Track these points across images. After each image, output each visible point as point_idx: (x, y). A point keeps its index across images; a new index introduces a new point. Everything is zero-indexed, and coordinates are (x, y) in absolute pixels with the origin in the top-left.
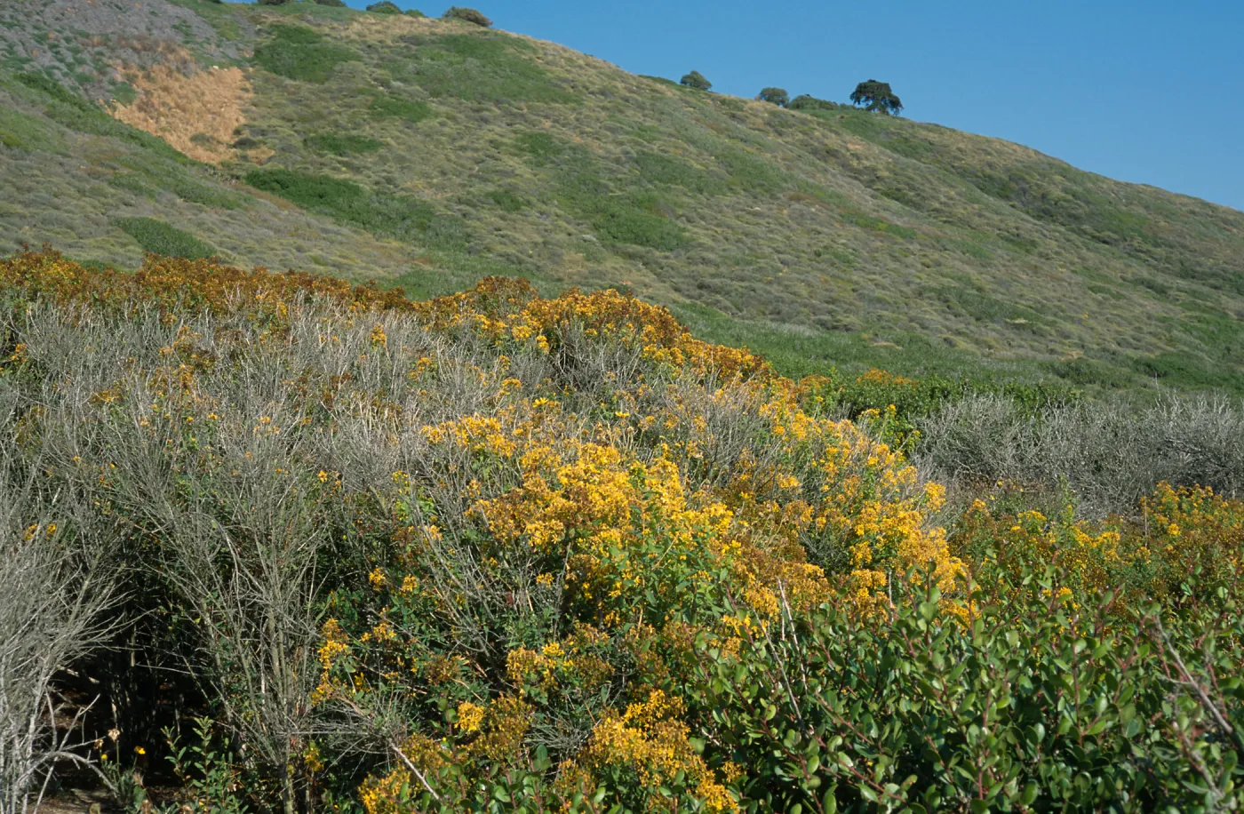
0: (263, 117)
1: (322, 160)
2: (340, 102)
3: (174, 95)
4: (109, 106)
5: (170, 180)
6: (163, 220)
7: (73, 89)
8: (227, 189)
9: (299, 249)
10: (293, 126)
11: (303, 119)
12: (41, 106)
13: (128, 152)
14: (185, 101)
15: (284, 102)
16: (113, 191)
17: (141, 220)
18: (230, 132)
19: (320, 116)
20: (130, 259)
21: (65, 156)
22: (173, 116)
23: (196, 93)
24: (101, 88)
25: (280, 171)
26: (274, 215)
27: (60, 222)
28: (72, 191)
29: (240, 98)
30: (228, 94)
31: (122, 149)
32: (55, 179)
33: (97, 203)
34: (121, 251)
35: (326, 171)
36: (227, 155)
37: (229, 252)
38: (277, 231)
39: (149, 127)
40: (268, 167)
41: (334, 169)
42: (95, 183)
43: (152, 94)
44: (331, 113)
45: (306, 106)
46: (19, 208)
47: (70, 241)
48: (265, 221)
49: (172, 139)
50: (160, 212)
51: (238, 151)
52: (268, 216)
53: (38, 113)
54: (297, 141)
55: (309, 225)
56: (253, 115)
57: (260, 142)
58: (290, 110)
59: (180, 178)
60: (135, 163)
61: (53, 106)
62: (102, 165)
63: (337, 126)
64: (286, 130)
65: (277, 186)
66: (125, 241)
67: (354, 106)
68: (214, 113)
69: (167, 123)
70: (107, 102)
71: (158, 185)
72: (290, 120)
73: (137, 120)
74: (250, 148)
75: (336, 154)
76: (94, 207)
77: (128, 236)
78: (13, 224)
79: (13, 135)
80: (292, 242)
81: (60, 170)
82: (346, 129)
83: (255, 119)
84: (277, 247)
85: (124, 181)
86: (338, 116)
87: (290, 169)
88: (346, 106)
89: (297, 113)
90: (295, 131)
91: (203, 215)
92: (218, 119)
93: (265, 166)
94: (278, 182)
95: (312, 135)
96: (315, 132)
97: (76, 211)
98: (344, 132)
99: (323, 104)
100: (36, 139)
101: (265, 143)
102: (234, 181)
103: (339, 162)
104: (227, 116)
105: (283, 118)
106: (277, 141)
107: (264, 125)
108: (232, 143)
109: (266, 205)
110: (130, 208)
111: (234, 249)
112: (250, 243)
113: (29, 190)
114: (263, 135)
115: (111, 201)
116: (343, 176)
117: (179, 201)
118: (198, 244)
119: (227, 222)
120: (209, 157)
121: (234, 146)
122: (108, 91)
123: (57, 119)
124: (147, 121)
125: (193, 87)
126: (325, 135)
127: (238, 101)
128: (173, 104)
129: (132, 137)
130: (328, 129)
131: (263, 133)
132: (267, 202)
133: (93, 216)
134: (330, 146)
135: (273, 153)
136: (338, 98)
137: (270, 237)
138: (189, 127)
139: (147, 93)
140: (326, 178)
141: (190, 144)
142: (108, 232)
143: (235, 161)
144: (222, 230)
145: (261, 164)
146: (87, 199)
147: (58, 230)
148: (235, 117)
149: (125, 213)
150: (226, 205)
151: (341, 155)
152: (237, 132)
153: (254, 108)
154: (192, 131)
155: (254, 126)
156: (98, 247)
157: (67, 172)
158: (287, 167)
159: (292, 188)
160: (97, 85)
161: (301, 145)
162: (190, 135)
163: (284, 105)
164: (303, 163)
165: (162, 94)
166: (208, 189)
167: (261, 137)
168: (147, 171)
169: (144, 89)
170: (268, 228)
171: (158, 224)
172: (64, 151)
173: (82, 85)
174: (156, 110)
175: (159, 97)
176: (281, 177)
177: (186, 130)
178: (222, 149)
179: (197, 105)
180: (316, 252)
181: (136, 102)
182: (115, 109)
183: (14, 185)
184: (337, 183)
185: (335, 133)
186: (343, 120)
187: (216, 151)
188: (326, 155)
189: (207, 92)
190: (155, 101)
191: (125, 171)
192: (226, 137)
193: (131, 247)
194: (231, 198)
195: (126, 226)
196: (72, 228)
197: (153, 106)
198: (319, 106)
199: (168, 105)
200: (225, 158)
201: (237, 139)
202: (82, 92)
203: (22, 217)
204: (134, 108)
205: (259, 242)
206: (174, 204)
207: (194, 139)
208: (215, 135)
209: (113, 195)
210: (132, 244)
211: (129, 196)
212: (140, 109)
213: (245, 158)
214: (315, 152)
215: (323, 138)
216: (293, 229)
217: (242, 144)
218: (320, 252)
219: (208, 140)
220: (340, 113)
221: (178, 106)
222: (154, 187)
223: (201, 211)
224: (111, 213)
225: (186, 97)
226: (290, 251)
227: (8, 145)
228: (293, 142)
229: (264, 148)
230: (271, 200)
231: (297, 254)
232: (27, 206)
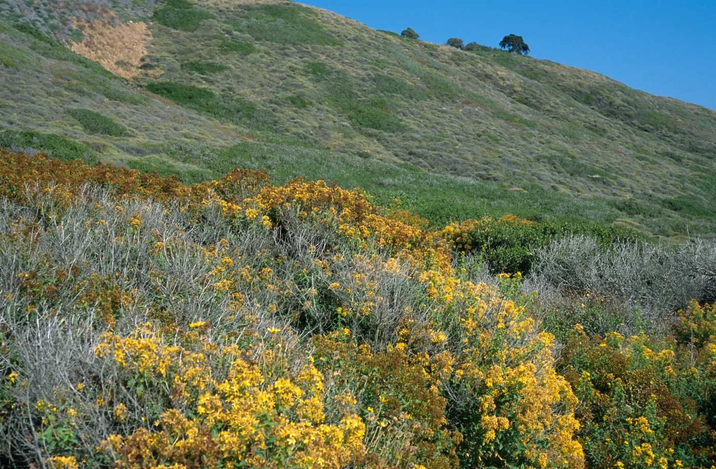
0: (158, 51)
1: (192, 77)
2: (203, 43)
3: (106, 38)
4: (68, 44)
5: (101, 87)
6: (96, 110)
7: (48, 33)
8: (135, 93)
9: (175, 129)
10: (175, 56)
11: (181, 53)
12: (28, 43)
13: (77, 70)
14: (112, 41)
15: (170, 42)
16: (67, 93)
17: (83, 111)
18: (138, 59)
19: (191, 51)
20: (75, 133)
21: (40, 72)
22: (105, 49)
23: (119, 36)
24: (64, 33)
25: (167, 83)
26: (162, 108)
27: (35, 111)
28: (43, 93)
29: (144, 40)
30: (138, 37)
31: (74, 69)
32: (33, 86)
33: (57, 100)
34: (70, 128)
35: (194, 83)
36: (136, 73)
37: (134, 130)
38: (163, 118)
39: (91, 56)
40: (160, 80)
41: (198, 82)
42: (57, 88)
43: (93, 37)
44: (198, 50)
45: (183, 45)
46: (11, 103)
47: (39, 122)
48: (156, 112)
49: (104, 63)
50: (94, 106)
51: (143, 71)
52: (158, 109)
53: (25, 47)
54: (177, 65)
55: (182, 115)
56: (152, 50)
57: (156, 66)
58: (173, 47)
59: (107, 86)
60: (81, 77)
61: (35, 43)
62: (62, 78)
63: (200, 57)
64: (170, 58)
65: (165, 92)
66: (72, 123)
67: (211, 46)
68: (129, 48)
69: (102, 54)
70: (67, 41)
71: (93, 90)
72: (173, 53)
73: (84, 52)
74: (150, 69)
75: (199, 73)
76: (56, 103)
77: (75, 120)
78: (8, 112)
79: (10, 60)
80: (171, 125)
81: (36, 80)
82: (205, 58)
83: (153, 53)
84: (162, 127)
85: (74, 88)
86: (201, 51)
87: (173, 81)
88: (206, 45)
89: (178, 49)
90: (176, 60)
91: (120, 108)
92: (132, 52)
93: (158, 80)
94: (165, 89)
95: (186, 62)
96: (188, 60)
97: (45, 104)
98: (204, 61)
99: (193, 44)
100: (24, 62)
101: (159, 66)
102: (139, 88)
103: (202, 78)
104: (137, 50)
105: (169, 52)
106: (165, 65)
107: (158, 56)
108: (140, 66)
109: (157, 103)
110: (77, 104)
111: (137, 128)
112: (147, 125)
113: (18, 92)
114: (157, 62)
115: (65, 99)
116: (203, 86)
117: (106, 100)
118: (116, 126)
119: (134, 113)
120: (126, 75)
121: (141, 68)
122: (68, 35)
123: (38, 50)
124: (90, 52)
125: (117, 33)
126: (194, 62)
127: (143, 42)
128: (105, 43)
129: (81, 62)
130: (195, 58)
131: (157, 60)
132: (158, 101)
133: (54, 107)
134: (196, 68)
135: (163, 72)
136: (201, 41)
137: (158, 121)
138: (114, 56)
139: (91, 36)
140: (194, 87)
141: (115, 67)
142: (63, 117)
143: (141, 76)
144: (130, 117)
145: (156, 79)
146: (52, 98)
147: (34, 116)
148: (141, 51)
149: (74, 106)
150: (134, 102)
151: (202, 74)
152: (142, 60)
153: (152, 46)
154: (116, 58)
155: (152, 56)
156: (57, 126)
157: (41, 82)
158: (171, 80)
159: (174, 93)
160: (61, 31)
161: (179, 67)
162: (115, 61)
163: (170, 44)
164: (181, 78)
165: (99, 37)
166: (123, 93)
167: (156, 63)
168: (88, 82)
169: (89, 34)
170: (158, 116)
171: (93, 113)
172: (39, 69)
173: (52, 31)
174: (96, 46)
175: (97, 38)
176: (167, 86)
177: (113, 58)
178: (133, 69)
179: (119, 44)
180: (185, 131)
181: (84, 41)
182: (71, 45)
183: (9, 89)
184: (200, 90)
185: (200, 61)
186: (204, 53)
187: (130, 70)
188: (194, 74)
189: (125, 36)
190: (95, 41)
191: (75, 82)
192: (136, 62)
193: (76, 127)
194: (136, 98)
195: (73, 114)
196: (42, 115)
197: (94, 44)
198: (190, 45)
199: (103, 43)
200: (135, 74)
201: (142, 64)
202: (52, 35)
203: (13, 108)
204: (83, 45)
205: (152, 124)
206: (103, 101)
207: (118, 63)
208: (130, 61)
209: (67, 96)
210: (76, 124)
211: (76, 96)
212: (86, 45)
213: (147, 75)
214: (187, 72)
215: (192, 64)
216: (172, 117)
217: (145, 67)
218: (187, 131)
219: (125, 64)
220: (202, 50)
221: (108, 44)
222: (91, 91)
223: (118, 106)
224: (65, 106)
225: (113, 39)
226: (170, 130)
227: (6, 66)
228: (175, 66)
229: (158, 69)
230: (160, 100)
231: (174, 132)
232: (16, 102)
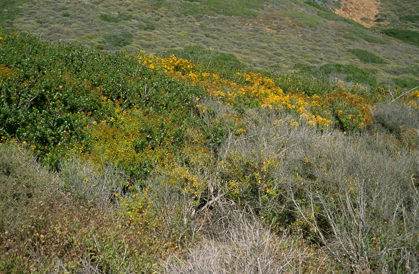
0: (385, 11)
1: (407, 25)
2: (411, 4)
3: (354, 5)
4: (333, 10)
5: (362, 35)
6: (364, 49)
7: (322, 5)
8: (380, 37)
9: (410, 58)
10: (396, 13)
11: (399, 11)
12: (316, 12)
13: (346, 26)
14: (358, 6)
15: (392, 5)
16: (345, 40)
17: (358, 50)
18: (374, 16)
19: (405, 9)
20: (357, 63)
21: (328, 29)
22: (354, 12)
23: (361, 3)
24: (330, 4)
25: (392, 29)
26: (398, 46)
27: (332, 52)
28: (333, 41)
29: (376, 4)
30: (372, 3)
31: (345, 25)
32: (326, 37)
33: (341, 44)
34: (353, 60)
35: (408, 28)
36: (373, 24)
37: (387, 59)
38: (401, 51)
39: (347, 16)
40: (388, 28)
41: (411, 27)
42: (339, 38)
43: (347, 5)
44: (409, 8)
45: (399, 6)
46: (318, 48)
47: (336, 58)
48: (396, 48)
49: (354, 19)
50: (361, 46)
51: (377, 23)
52: (396, 46)
53: (315, 14)
54: (397, 18)
55: (410, 49)
56: (381, 10)
57: (384, 19)
58: (394, 8)
59: (365, 34)
60: (350, 30)
61: (319, 12)
62: (340, 31)
63: (411, 12)
64: (393, 14)
65: (392, 34)
66: (354, 57)
67: (417, 5)
68: (368, 10)
69: (353, 14)
70: (332, 9)
71: (359, 37)
72: (394, 11)
73: (343, 14)
74: (381, 22)
75: (411, 22)
76: (340, 46)
77: (354, 55)
78: (318, 53)
79: (311, 23)
80: (407, 55)
81: (327, 34)
82: (414, 13)
83: (382, 12)
84: (402, 57)
85: (348, 36)
86: (411, 9)
87: (395, 28)
88: (413, 5)
89: (396, 8)
90: (396, 15)
91: (375, 47)
92: (369, 12)
93: (387, 28)
95: (403, 16)
96: (404, 15)
97: (336, 47)
98: (414, 14)
99: (406, 5)
100: (318, 24)
101: (386, 20)
102: (381, 34)
103: (413, 25)
104: (372, 11)
105: (392, 11)
106: (390, 19)
107: (385, 13)
108: (375, 20)
109: (394, 42)
110: (352, 46)
111: (388, 58)
112: (393, 56)
113: (320, 41)
114: (385, 17)
115: (345, 43)
116: (415, 30)
117: (366, 42)
118: (378, 58)
119: (384, 49)
120: (367, 25)
121: (375, 21)
122: (333, 5)
123: (321, 16)
124: (345, 14)
125: (360, 1)
126: (407, 16)
127: (375, 5)
128: (354, 8)
129: (345, 21)
130: (408, 13)
131: (385, 16)
133: (341, 49)
134: (409, 19)
135: (389, 23)
136: (410, 2)
137: (399, 54)
138: (360, 15)
139: (345, 4)
140: (409, 31)
141: (360, 21)
142: (347, 54)
143: (376, 26)
144: (382, 52)
145: (385, 27)
146: (338, 43)
147: (332, 54)
148: (375, 11)
149: (351, 47)
150: (382, 43)
151: (413, 23)
152: (376, 16)
153: (381, 8)
154: (361, 17)
155: (382, 14)
156: (346, 60)
157: (330, 34)
158: (394, 28)
159: (397, 35)
160: (329, 3)
161: (399, 19)
162: (360, 18)
163: (392, 6)
164: (399, 26)
165: (350, 4)
166: (375, 38)
167: (384, 18)
168: (354, 32)
169: (344, 3)
170: (397, 50)
171: (363, 51)
172: (327, 27)
173: (324, 3)
174: (349, 10)
175: (349, 5)
176: (393, 31)
177: (359, 16)
178: (371, 22)
179: (362, 8)
180: (415, 59)
181: (342, 8)
182: (335, 11)
183: (314, 39)
184: (413, 33)
185: (411, 15)
186: (413, 10)
187: (369, 23)
188: (408, 23)
189: (365, 3)
190: (348, 7)
191: (347, 33)
192: (372, 18)
193: (356, 59)
194: (383, 40)
195: (353, 52)
196: (336, 54)
197: (347, 9)
198: (404, 5)
199: (352, 8)
200: (373, 25)
201: (376, 19)
202: (324, 6)
203: (319, 50)
204: (341, 10)
205: (396, 55)
206: (365, 43)
207: (362, 19)
208: (369, 18)
209: (346, 41)
210: (356, 58)
211: (350, 41)
212: (343, 10)
213: (379, 25)
214: (404, 22)
215: (406, 17)
216: (405, 50)
217: (378, 20)
218: (417, 59)
219: (366, 20)
220: (412, 8)
221: (356, 8)
222: (357, 38)
223: (374, 45)
224: (347, 47)
225: (358, 5)
226: (407, 58)
227: (310, 26)
228: (396, 19)
229: (386, 21)
230: (395, 40)
231: (410, 59)
232: (320, 47)
